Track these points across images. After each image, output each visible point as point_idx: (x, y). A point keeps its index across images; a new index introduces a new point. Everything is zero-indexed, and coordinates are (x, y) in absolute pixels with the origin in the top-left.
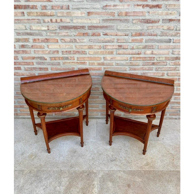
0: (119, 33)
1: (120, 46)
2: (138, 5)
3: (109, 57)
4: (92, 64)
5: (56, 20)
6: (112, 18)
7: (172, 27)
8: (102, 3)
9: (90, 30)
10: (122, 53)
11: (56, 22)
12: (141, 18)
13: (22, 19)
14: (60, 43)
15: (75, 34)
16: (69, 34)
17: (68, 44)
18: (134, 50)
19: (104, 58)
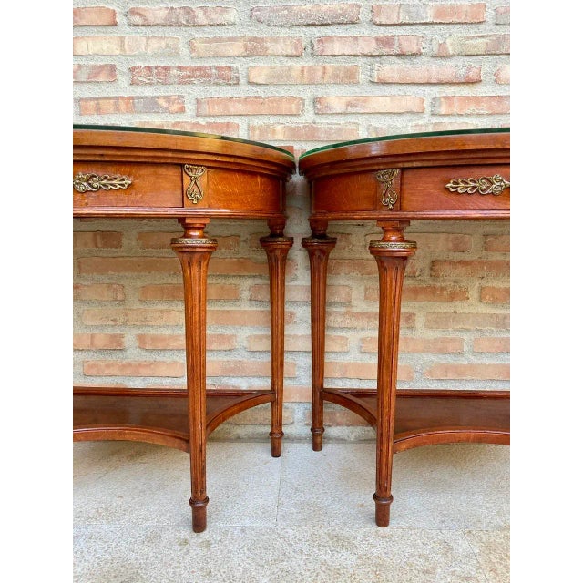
1: (385, 41)
19: (316, 101)
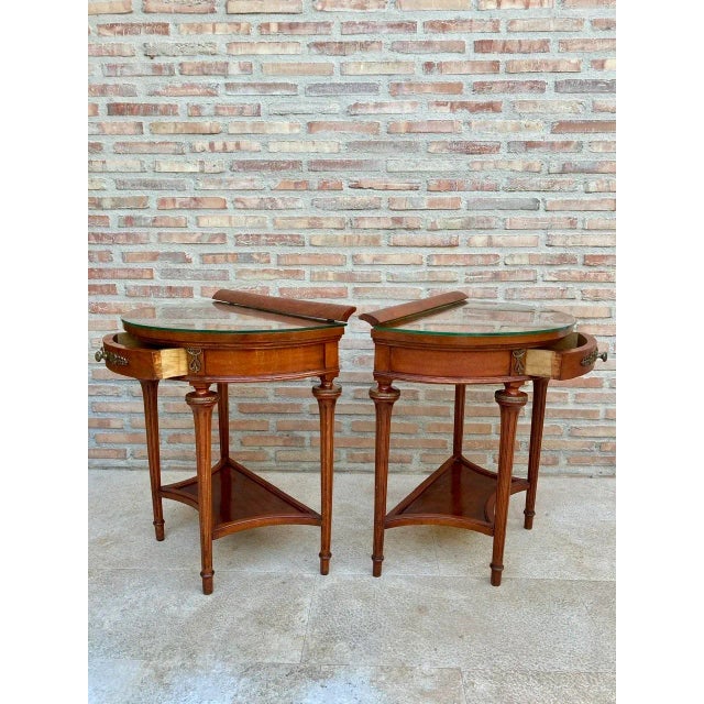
0: (395, 183)
2: (438, 104)
3: (367, 254)
4: (319, 277)
5: (225, 145)
6: (372, 138)
7: (536, 165)
8: (344, 98)
9: (314, 174)
10: (404, 242)
11: (225, 150)
12: (449, 138)
13: (137, 143)
14: (231, 211)
15: (272, 183)
16: (257, 184)
17: (254, 213)
18: (438, 234)
